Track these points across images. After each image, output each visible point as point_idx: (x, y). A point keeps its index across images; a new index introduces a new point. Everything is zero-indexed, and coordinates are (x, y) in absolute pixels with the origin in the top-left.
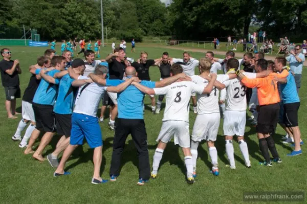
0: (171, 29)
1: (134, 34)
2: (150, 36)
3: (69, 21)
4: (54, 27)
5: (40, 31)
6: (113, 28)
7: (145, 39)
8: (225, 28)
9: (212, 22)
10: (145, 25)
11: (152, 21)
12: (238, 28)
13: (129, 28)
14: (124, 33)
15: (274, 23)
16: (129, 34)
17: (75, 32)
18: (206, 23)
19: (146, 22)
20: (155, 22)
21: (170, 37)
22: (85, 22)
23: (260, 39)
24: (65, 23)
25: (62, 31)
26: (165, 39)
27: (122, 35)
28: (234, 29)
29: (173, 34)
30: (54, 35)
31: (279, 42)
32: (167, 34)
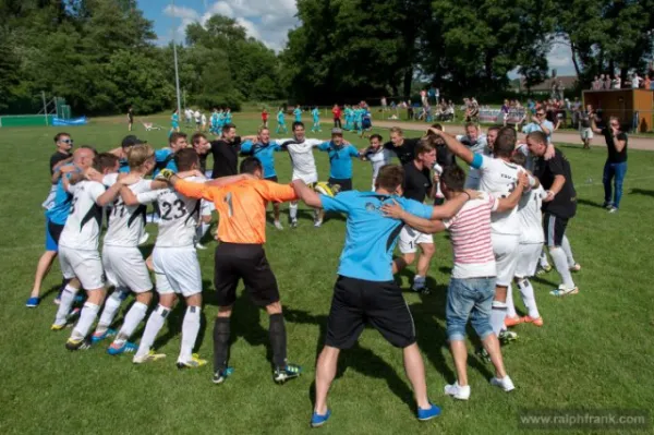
0: (288, 89)
1: (227, 99)
2: (253, 102)
3: (117, 83)
4: (93, 93)
5: (69, 100)
6: (192, 91)
7: (244, 106)
8: (375, 85)
9: (355, 77)
10: (244, 85)
11: (253, 77)
12: (395, 84)
13: (218, 90)
14: (210, 98)
15: (450, 75)
16: (218, 99)
17: (128, 101)
18: (345, 78)
19: (246, 80)
20: (260, 80)
21: (286, 101)
22: (144, 83)
23: (432, 101)
24: (112, 85)
25: (107, 99)
26: (277, 105)
27: (206, 101)
28: (388, 86)
29: (289, 98)
30: (93, 104)
31: (463, 103)
32: (280, 96)
